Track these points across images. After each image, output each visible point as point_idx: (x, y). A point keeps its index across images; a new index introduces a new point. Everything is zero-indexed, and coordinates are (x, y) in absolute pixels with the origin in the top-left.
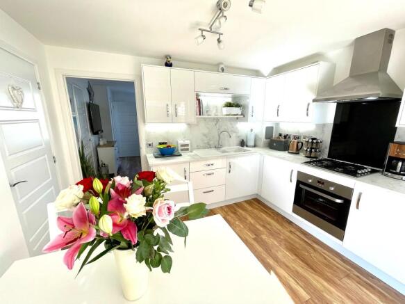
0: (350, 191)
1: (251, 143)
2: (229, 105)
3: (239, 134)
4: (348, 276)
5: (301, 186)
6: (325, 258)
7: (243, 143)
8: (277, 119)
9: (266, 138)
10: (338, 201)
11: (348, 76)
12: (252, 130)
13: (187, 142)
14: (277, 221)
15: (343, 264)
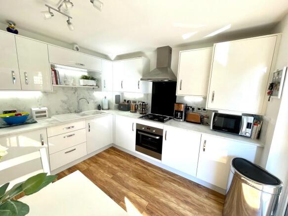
0: (162, 130)
1: (106, 107)
2: (85, 78)
3: (96, 101)
4: (165, 179)
5: (139, 132)
6: (154, 174)
7: (99, 107)
8: (122, 90)
9: (116, 103)
10: (158, 138)
11: (155, 67)
12: (105, 98)
14: (127, 159)
15: (162, 173)
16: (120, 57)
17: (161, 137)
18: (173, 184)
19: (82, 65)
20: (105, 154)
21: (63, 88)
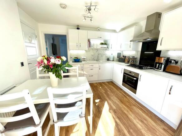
0: (138, 74)
1: (112, 59)
2: (102, 44)
3: (107, 56)
4: (134, 105)
6: (129, 100)
7: (108, 60)
8: (122, 49)
9: (118, 57)
10: (135, 79)
11: (144, 31)
12: (112, 54)
13: (85, 58)
15: (135, 103)
16: (123, 29)
17: (137, 79)
18: (139, 110)
19: (101, 37)
20: (107, 84)
21: (92, 49)
